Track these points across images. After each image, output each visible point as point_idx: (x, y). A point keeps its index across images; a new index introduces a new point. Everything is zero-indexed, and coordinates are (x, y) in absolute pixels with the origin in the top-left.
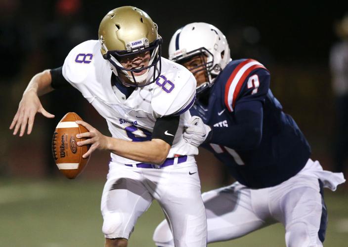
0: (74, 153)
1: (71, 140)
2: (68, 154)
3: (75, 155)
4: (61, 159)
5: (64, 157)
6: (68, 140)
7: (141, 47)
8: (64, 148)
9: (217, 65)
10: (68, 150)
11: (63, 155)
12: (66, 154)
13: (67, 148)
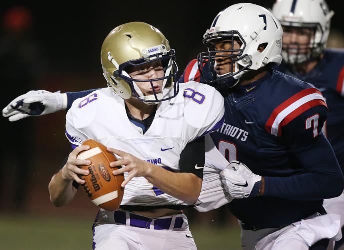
0: (109, 181)
1: (100, 169)
2: (102, 184)
3: (110, 183)
4: (96, 193)
5: (99, 189)
6: (97, 169)
7: (159, 54)
8: (95, 180)
9: (246, 55)
10: (101, 181)
11: (97, 188)
12: (100, 186)
13: (99, 179)
